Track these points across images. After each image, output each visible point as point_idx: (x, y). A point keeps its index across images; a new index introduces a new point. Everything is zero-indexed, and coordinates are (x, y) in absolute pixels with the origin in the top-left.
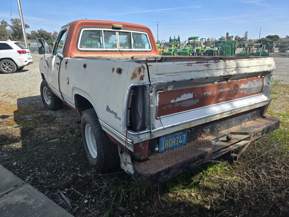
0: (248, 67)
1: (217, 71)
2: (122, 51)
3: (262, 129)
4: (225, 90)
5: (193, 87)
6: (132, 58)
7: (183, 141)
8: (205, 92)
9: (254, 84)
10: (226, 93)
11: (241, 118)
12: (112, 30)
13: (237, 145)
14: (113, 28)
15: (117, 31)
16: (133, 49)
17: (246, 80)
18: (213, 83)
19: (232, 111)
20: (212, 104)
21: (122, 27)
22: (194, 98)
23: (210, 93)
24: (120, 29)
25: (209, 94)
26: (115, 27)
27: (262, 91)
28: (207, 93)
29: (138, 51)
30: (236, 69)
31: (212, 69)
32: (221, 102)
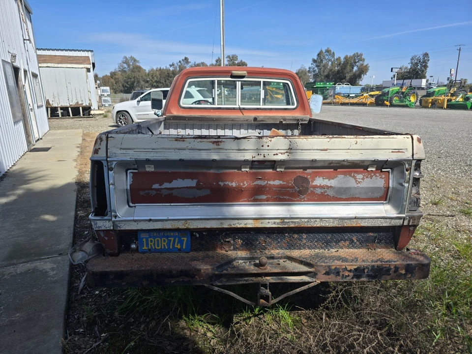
0: (326, 150)
1: (238, 153)
2: (244, 109)
3: (356, 267)
4: (271, 183)
5: (195, 171)
6: (255, 119)
7: (182, 246)
8: (222, 181)
9: (356, 181)
10: (274, 189)
11: (329, 237)
12: (230, 79)
13: (281, 279)
14: (232, 76)
15: (239, 81)
16: (262, 106)
17: (332, 172)
18: (240, 169)
19: (285, 220)
20: (242, 201)
21: (246, 75)
22: (198, 187)
23: (234, 184)
24: (243, 77)
25: (230, 184)
26: (234, 75)
27: (385, 196)
28: (227, 183)
29: (271, 109)
30: (287, 152)
31: (225, 148)
32: (264, 201)
